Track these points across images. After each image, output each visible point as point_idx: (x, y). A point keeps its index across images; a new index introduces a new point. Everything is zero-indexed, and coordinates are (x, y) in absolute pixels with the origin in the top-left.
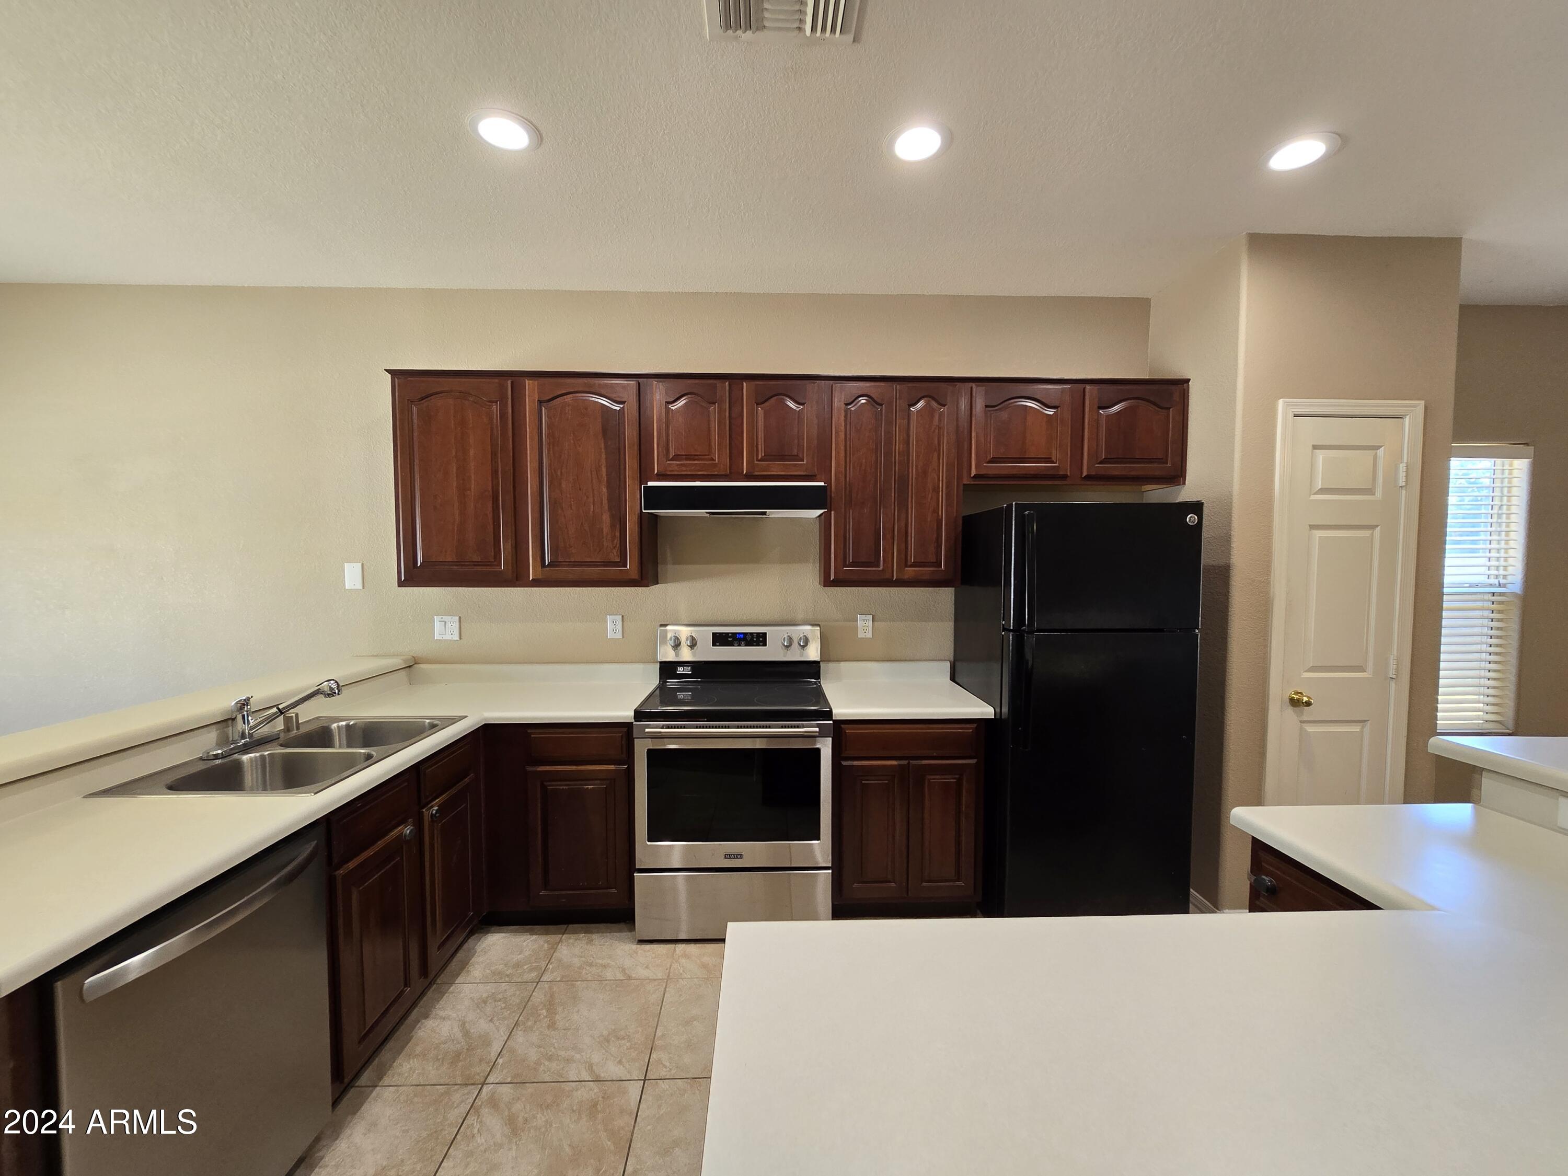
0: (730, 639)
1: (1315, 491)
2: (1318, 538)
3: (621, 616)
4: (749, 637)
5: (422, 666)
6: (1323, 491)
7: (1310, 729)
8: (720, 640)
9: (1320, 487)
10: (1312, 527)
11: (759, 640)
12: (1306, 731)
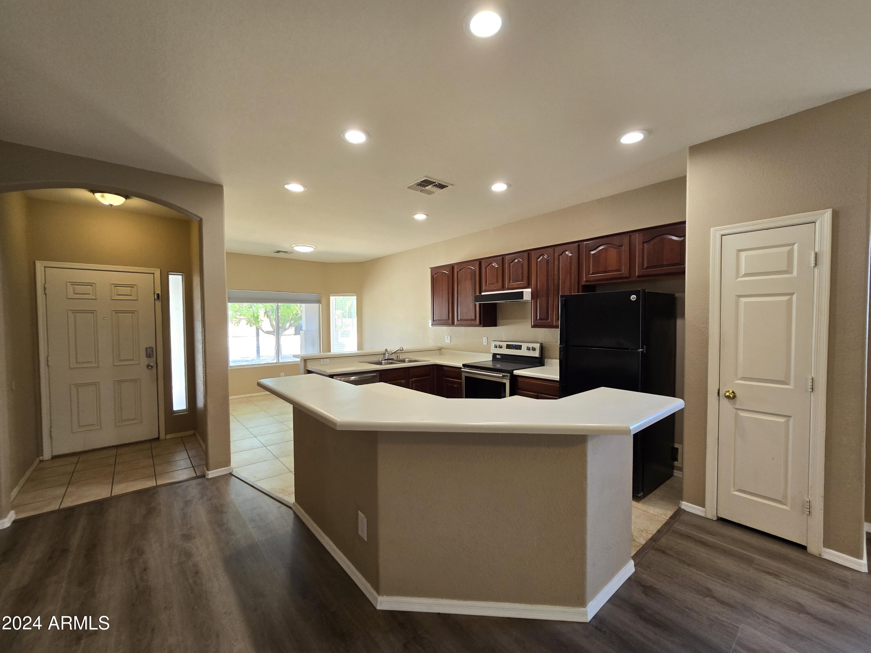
0: (511, 347)
1: (742, 275)
2: (743, 303)
3: (487, 338)
4: (517, 346)
5: (442, 350)
6: (746, 275)
7: (742, 414)
8: (509, 347)
9: (744, 273)
10: (740, 296)
11: (519, 347)
12: (740, 415)
